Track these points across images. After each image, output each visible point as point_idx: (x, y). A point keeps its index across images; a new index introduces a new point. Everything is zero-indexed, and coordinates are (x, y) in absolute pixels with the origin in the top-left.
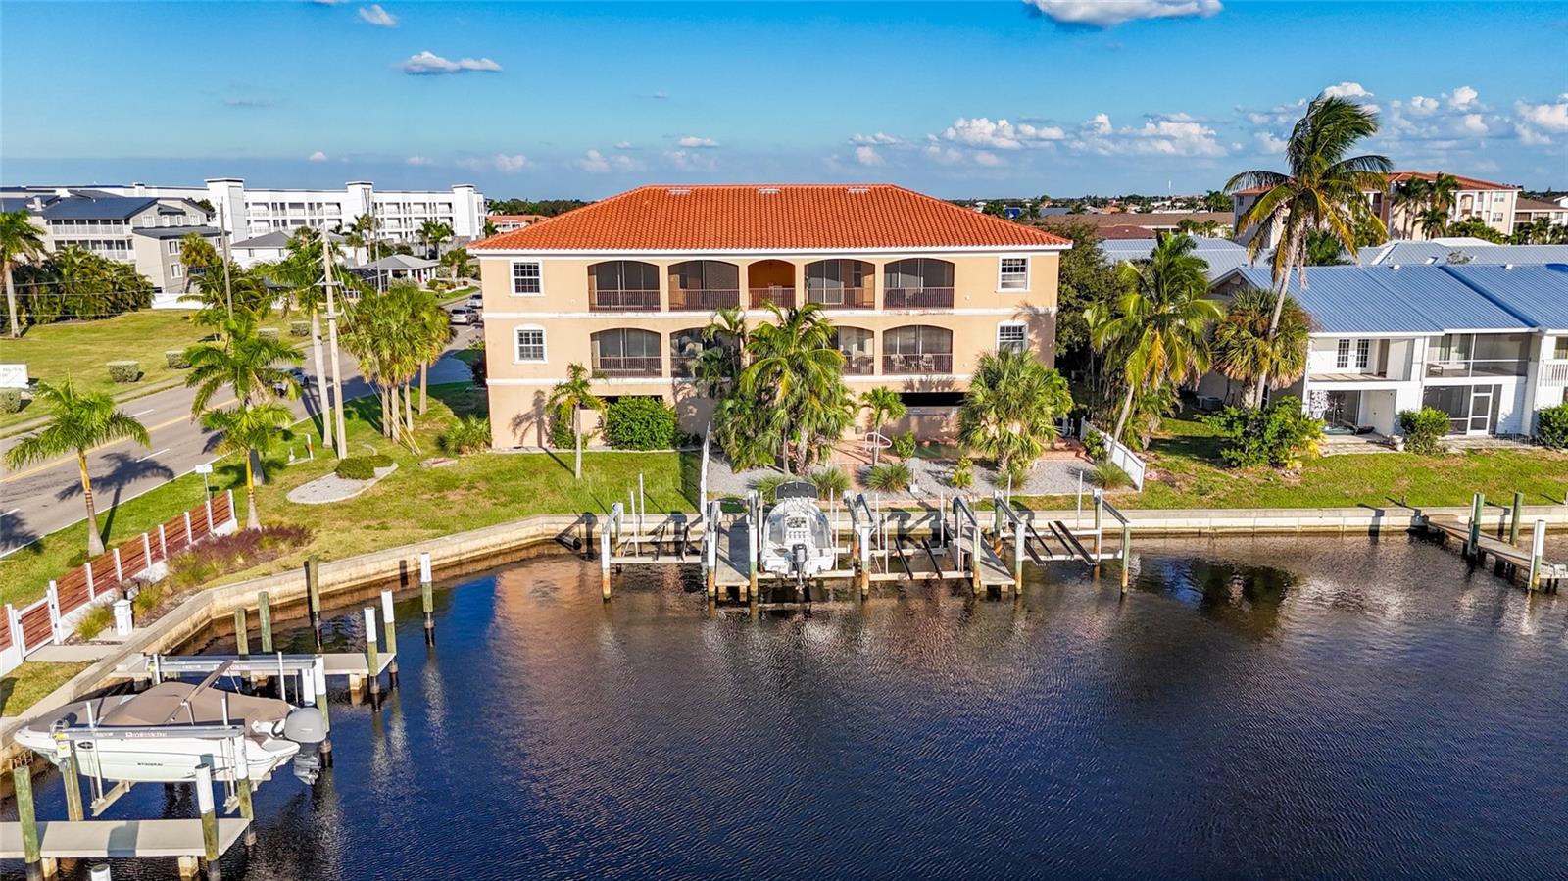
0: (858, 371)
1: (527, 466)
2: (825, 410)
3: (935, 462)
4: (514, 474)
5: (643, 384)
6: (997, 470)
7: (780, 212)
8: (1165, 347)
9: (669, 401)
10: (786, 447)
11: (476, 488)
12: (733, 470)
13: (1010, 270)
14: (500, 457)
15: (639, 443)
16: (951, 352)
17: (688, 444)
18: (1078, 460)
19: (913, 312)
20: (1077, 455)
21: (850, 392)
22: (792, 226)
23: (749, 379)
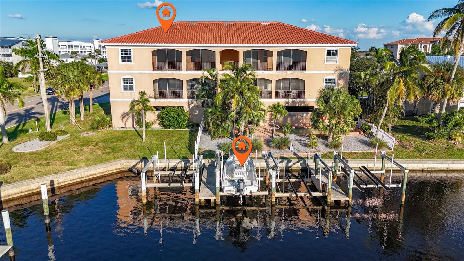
0: (265, 98)
1: (124, 135)
2: (252, 113)
3: (299, 136)
4: (117, 139)
5: (175, 101)
6: (327, 140)
7: (233, 31)
8: (404, 86)
9: (186, 109)
10: (235, 129)
11: (98, 145)
12: (211, 139)
13: (330, 55)
14: (114, 131)
15: (173, 126)
16: (304, 89)
17: (193, 127)
18: (360, 136)
19: (289, 72)
20: (360, 133)
21: (263, 105)
22: (238, 36)
23: (219, 99)
